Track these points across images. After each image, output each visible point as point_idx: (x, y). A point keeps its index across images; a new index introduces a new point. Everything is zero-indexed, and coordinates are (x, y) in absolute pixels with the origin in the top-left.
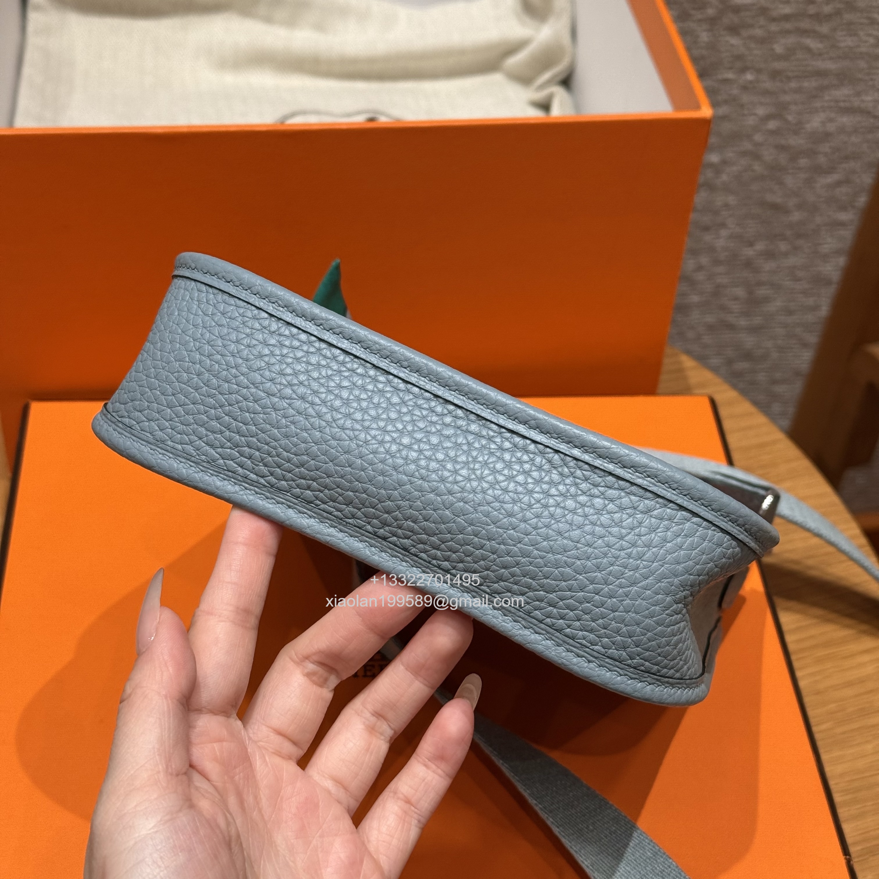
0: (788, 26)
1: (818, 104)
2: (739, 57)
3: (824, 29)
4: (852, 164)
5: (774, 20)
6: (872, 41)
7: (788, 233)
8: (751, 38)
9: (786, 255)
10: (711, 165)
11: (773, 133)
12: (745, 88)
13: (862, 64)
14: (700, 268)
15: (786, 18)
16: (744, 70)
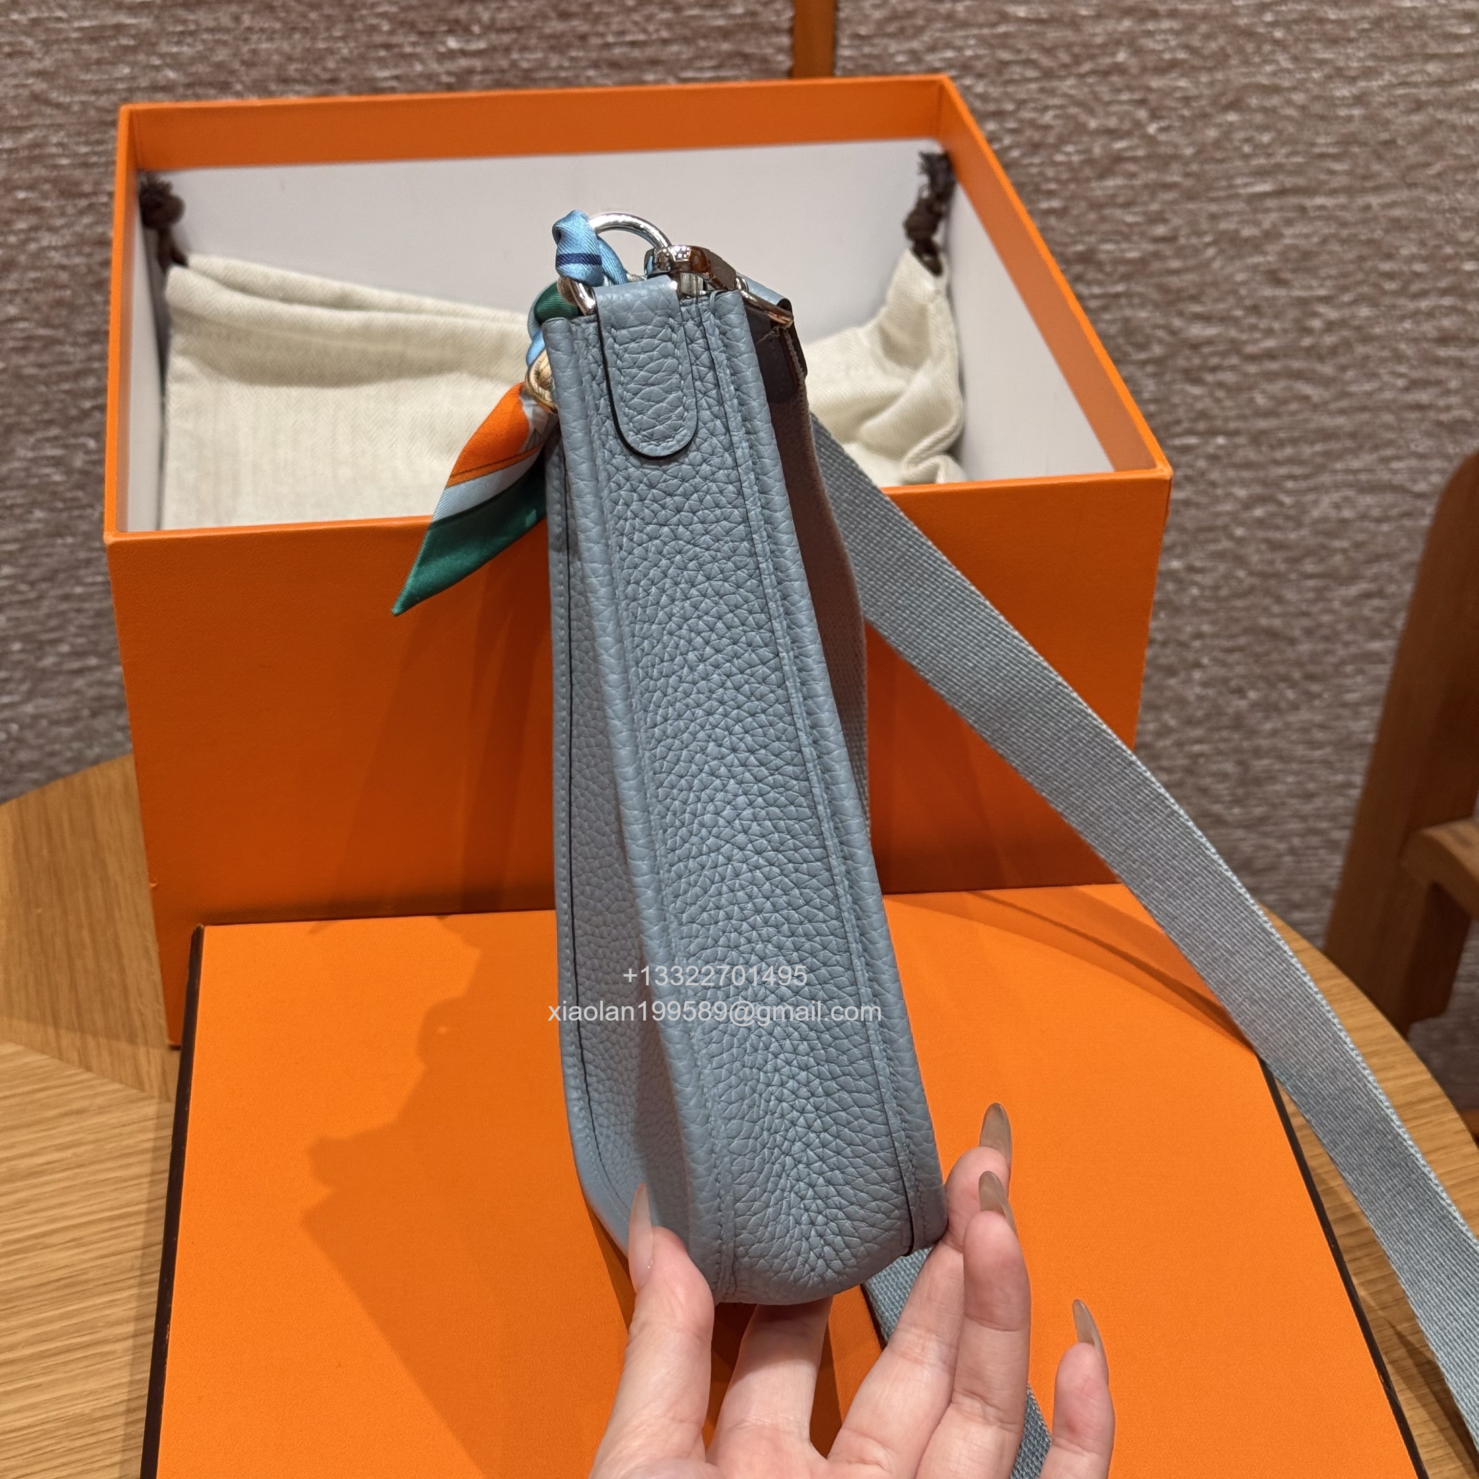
0: (1274, 366)
1: (1325, 478)
2: (1203, 415)
3: (1327, 369)
4: (1385, 566)
5: (1253, 358)
6: (1401, 383)
7: (1297, 675)
8: (1220, 385)
9: (1295, 707)
10: (1171, 575)
11: (1261, 523)
12: (1213, 458)
13: (1388, 418)
14: (1164, 731)
15: (1270, 355)
16: (1213, 433)
